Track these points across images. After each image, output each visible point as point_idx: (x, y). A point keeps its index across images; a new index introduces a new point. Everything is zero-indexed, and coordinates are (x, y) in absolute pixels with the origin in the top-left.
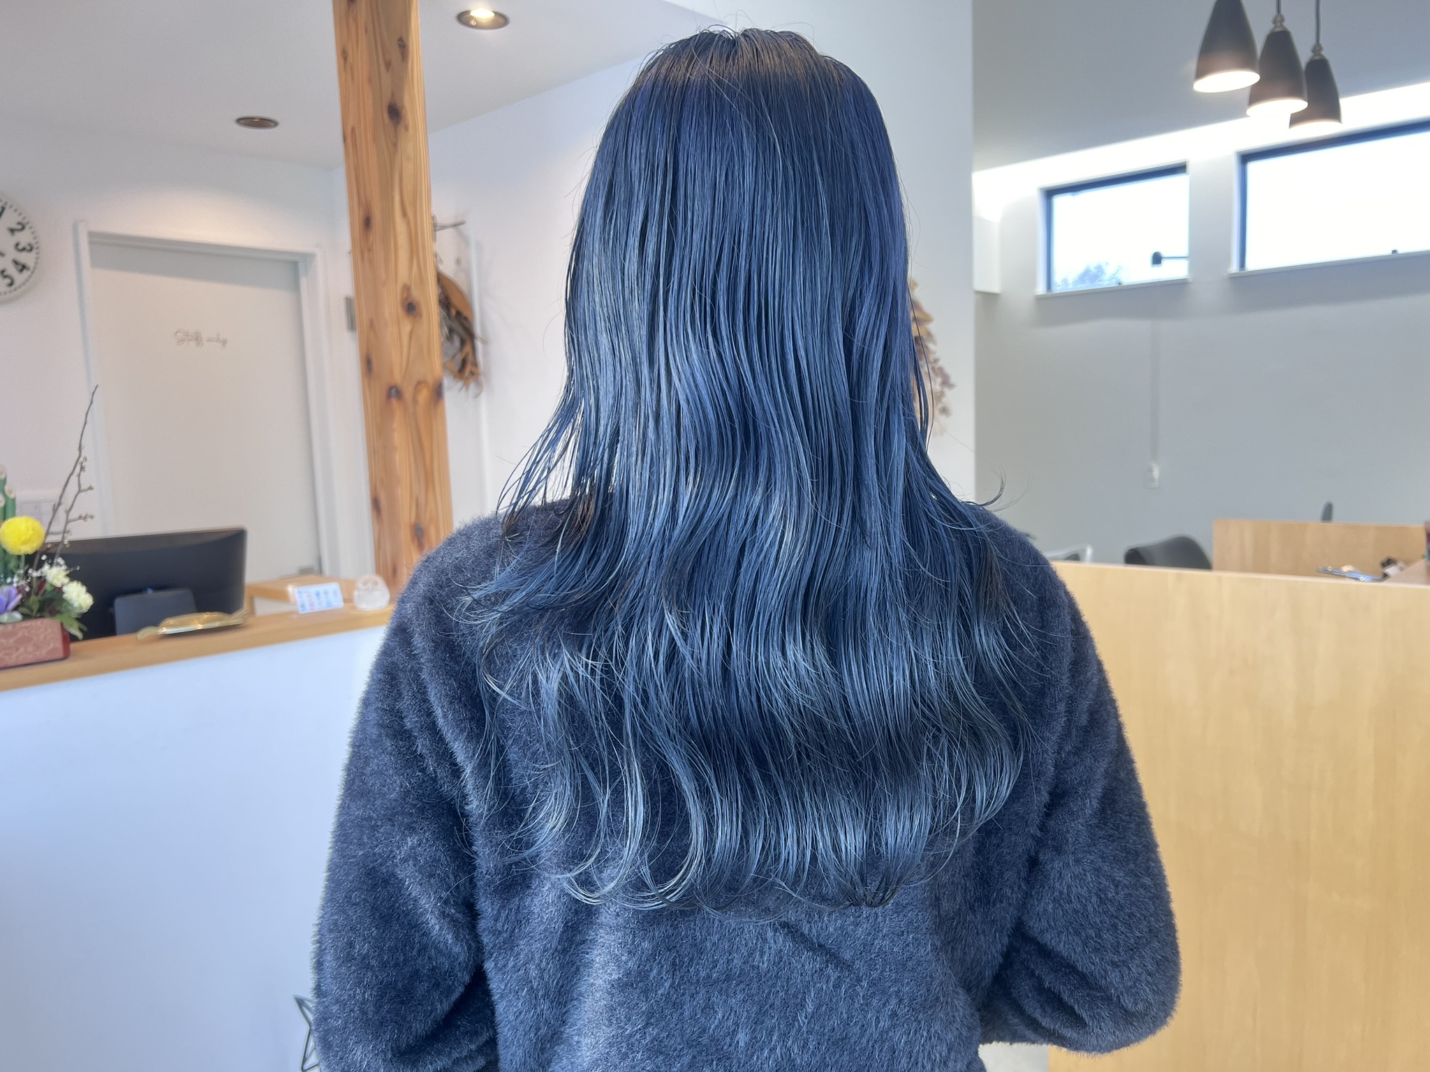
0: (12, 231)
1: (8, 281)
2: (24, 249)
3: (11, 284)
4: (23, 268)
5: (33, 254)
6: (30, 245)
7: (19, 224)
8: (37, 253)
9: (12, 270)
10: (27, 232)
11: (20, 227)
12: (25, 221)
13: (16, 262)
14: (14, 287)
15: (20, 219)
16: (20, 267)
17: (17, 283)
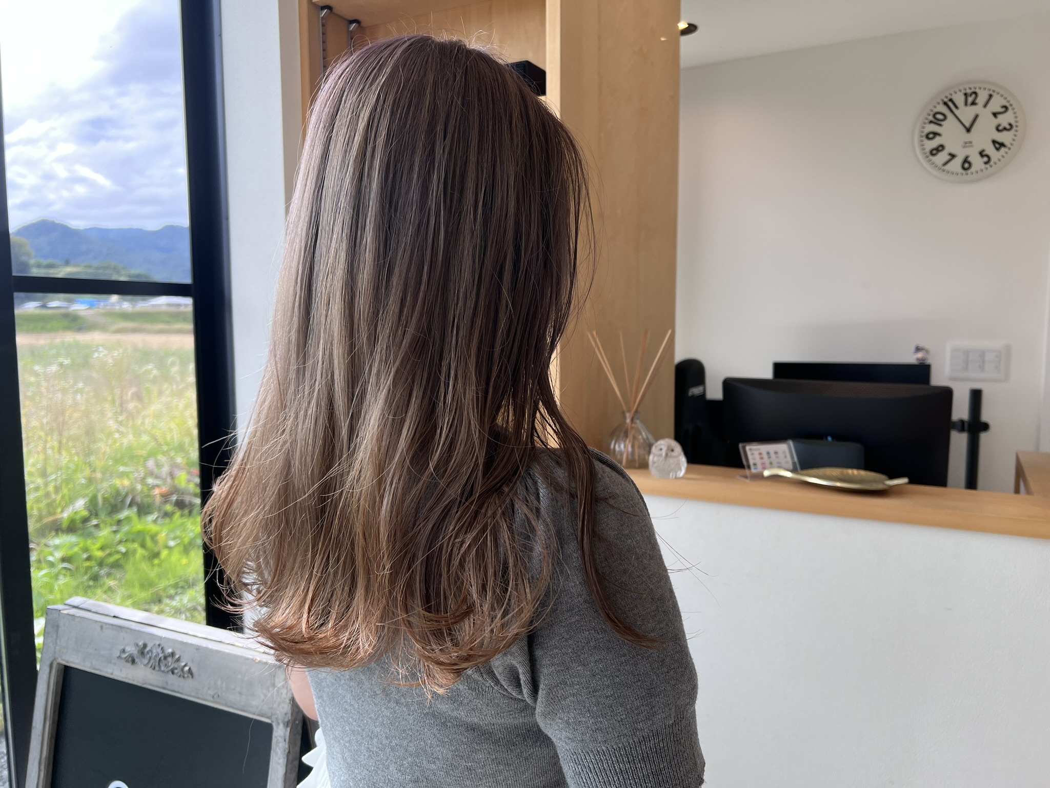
0: (995, 115)
1: (986, 159)
2: (1005, 129)
3: (986, 163)
5: (1012, 132)
6: (1010, 125)
7: (1003, 107)
8: (1016, 131)
9: (990, 150)
10: (1010, 112)
11: (1003, 110)
12: (1008, 105)
13: (994, 142)
14: (992, 163)
15: (1004, 103)
16: (997, 146)
17: (994, 159)
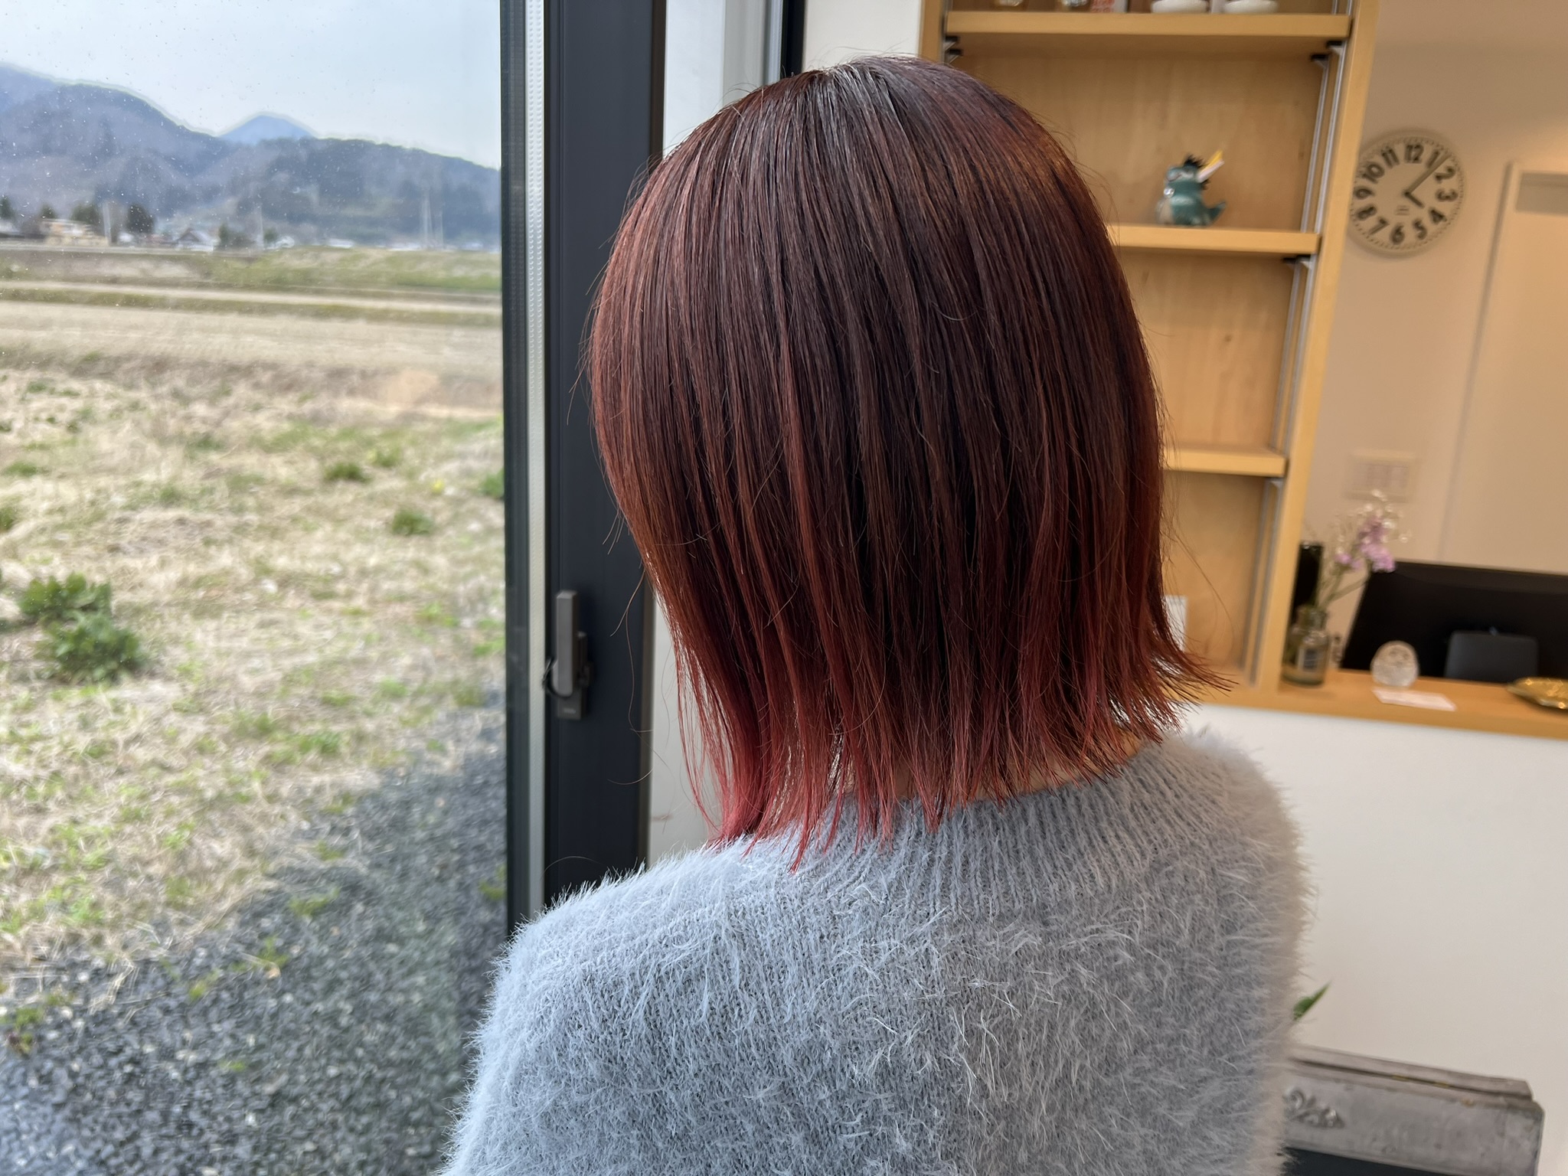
0: (1439, 178)
1: (1420, 232)
2: (1448, 198)
3: (1421, 237)
4: (1437, 216)
5: (1454, 203)
6: (1453, 192)
7: (1449, 169)
8: (1459, 202)
9: (1427, 221)
10: (1454, 178)
11: (1449, 173)
12: (1456, 167)
13: (1433, 212)
14: (1425, 237)
15: (1450, 164)
16: (1437, 218)
17: (1429, 234)
